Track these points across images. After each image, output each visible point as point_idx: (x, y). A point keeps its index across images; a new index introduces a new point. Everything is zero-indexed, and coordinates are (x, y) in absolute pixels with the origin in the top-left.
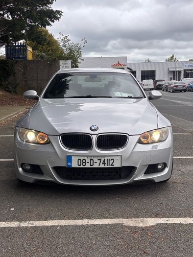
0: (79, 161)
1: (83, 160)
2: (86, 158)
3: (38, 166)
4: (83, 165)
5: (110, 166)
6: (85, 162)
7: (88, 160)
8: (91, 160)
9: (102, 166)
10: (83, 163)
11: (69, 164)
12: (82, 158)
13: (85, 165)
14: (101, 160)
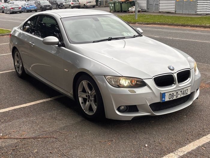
0: (170, 95)
1: (172, 94)
2: (174, 92)
3: (136, 105)
4: (172, 98)
5: (186, 95)
6: (173, 96)
7: (175, 94)
8: (177, 93)
9: (182, 96)
10: (172, 96)
11: (163, 99)
12: (171, 93)
13: (173, 98)
14: (182, 92)
